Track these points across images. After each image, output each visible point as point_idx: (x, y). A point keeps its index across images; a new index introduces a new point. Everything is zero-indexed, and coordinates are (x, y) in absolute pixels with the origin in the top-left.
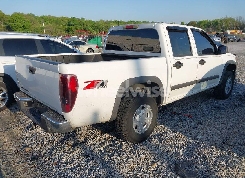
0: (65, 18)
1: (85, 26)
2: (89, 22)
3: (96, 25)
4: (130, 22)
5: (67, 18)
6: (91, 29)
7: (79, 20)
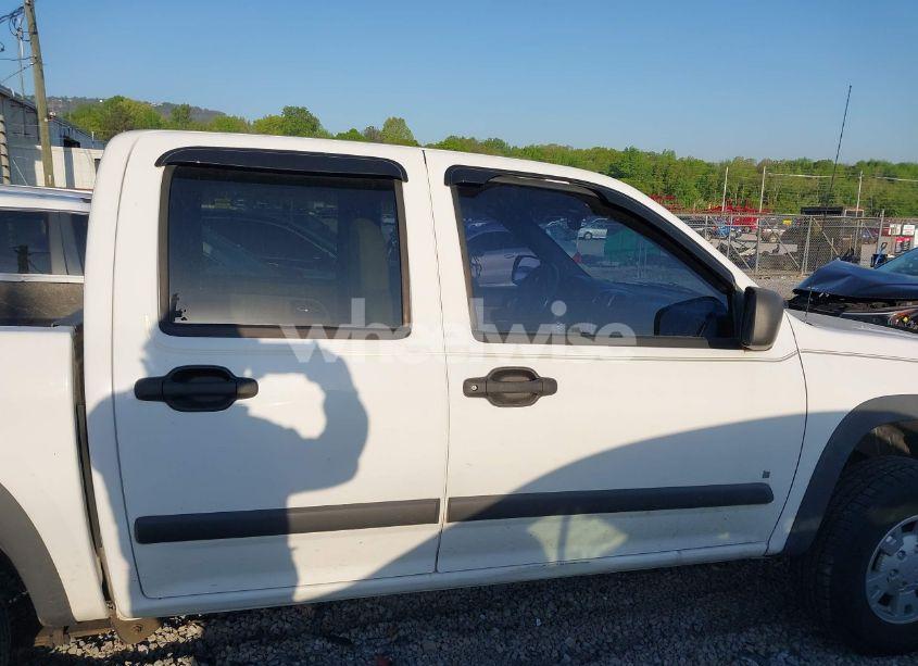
0: (603, 151)
1: (670, 181)
2: (691, 164)
3: (713, 177)
4: (869, 164)
5: (612, 152)
6: (695, 191)
7: (653, 157)
